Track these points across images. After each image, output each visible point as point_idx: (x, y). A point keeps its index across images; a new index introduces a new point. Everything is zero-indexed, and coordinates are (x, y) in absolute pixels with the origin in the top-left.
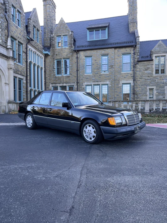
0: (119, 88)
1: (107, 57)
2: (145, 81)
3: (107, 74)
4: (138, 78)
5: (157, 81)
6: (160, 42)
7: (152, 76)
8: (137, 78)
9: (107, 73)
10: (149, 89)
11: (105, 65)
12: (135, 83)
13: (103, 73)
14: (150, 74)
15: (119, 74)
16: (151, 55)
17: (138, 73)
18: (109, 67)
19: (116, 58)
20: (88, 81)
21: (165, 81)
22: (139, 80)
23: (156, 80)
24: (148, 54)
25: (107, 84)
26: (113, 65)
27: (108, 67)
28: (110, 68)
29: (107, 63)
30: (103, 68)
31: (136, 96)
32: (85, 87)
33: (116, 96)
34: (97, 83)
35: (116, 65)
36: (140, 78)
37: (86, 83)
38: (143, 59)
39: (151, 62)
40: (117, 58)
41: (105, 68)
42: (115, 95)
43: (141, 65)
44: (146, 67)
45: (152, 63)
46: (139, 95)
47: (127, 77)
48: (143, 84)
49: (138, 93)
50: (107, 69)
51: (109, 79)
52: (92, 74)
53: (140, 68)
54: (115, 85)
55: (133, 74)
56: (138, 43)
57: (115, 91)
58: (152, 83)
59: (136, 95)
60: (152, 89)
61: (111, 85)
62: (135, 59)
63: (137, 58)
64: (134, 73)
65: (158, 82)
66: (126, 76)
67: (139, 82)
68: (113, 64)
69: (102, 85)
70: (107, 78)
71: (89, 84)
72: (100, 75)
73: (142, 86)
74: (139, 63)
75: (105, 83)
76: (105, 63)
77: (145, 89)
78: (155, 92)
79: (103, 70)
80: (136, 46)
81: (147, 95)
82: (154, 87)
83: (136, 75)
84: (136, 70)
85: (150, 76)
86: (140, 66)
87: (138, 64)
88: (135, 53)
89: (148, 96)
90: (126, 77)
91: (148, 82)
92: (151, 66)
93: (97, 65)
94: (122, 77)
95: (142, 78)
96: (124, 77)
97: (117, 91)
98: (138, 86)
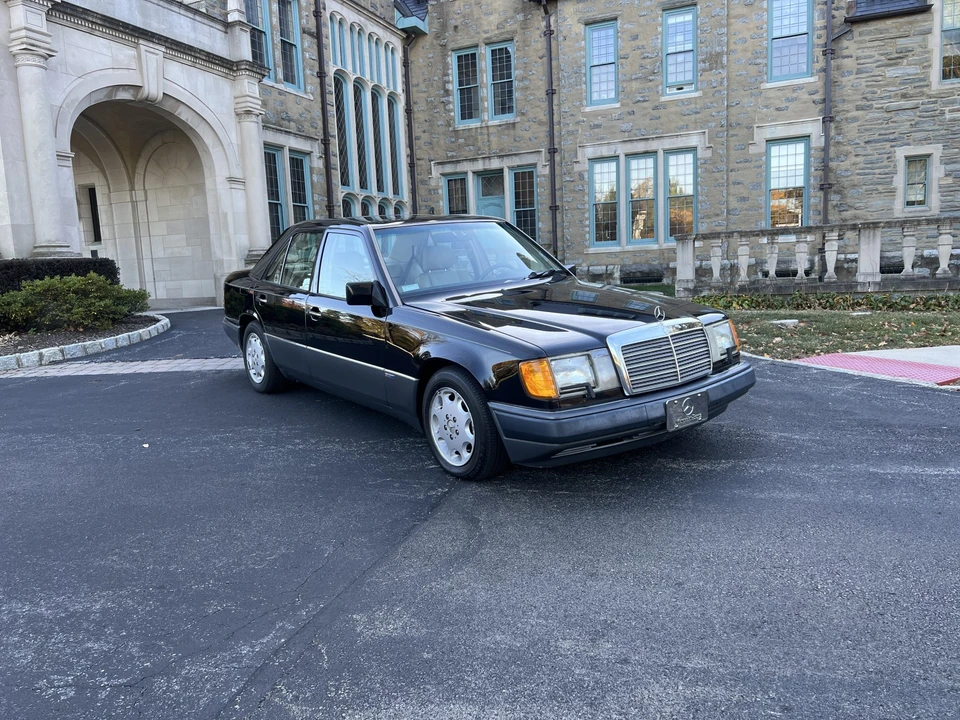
0: (753, 164)
1: (689, 17)
2: (888, 121)
3: (690, 101)
4: (847, 109)
5: (948, 116)
7: (923, 94)
8: (846, 107)
9: (689, 93)
10: (906, 158)
11: (680, 58)
12: (833, 133)
13: (671, 95)
14: (912, 81)
15: (752, 95)
17: (850, 85)
18: (701, 65)
19: (737, 17)
20: (602, 139)
22: (855, 119)
23: (943, 113)
25: (693, 150)
26: (719, 55)
27: (696, 62)
28: (704, 70)
29: (689, 47)
30: (671, 69)
31: (835, 199)
32: (586, 166)
33: (734, 203)
34: (641, 147)
35: (734, 51)
36: (858, 108)
37: (590, 152)
38: (878, 9)
39: (919, 17)
40: (743, 16)
41: (680, 70)
42: (731, 198)
43: (868, 38)
44: (889, 49)
45: (925, 25)
46: (850, 192)
47: (792, 106)
48: (876, 137)
49: (845, 182)
50: (689, 77)
51: (703, 123)
52: (618, 105)
53: (860, 53)
54: (732, 152)
55: (821, 91)
57: (732, 179)
58: (926, 126)
59: (839, 192)
60: (924, 159)
61: (708, 154)
62: (837, 9)
64: (830, 84)
65: (954, 120)
66: (788, 100)
67: (851, 130)
68: (718, 49)
69: (669, 152)
70: (693, 117)
71: (605, 151)
72: (656, 108)
73: (868, 146)
74: (858, 29)
75: (681, 145)
76: (680, 48)
77: (885, 163)
78: (937, 172)
79: (671, 79)
81: (893, 192)
82: (936, 150)
83: (837, 95)
84: (838, 68)
85: (911, 92)
86: (860, 46)
87: (849, 36)
89: (900, 194)
90: (783, 106)
91: (904, 122)
92: (921, 37)
93: (644, 58)
94: (766, 107)
95: (871, 107)
96: (778, 109)
97: (741, 179)
98: (849, 148)
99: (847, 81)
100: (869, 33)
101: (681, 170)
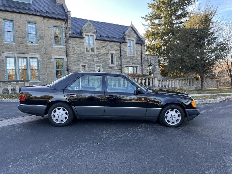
0: (52, 63)
1: (34, 26)
2: (78, 58)
3: (36, 46)
4: (71, 54)
5: (88, 59)
6: (89, 22)
7: (84, 54)
8: (70, 54)
9: (34, 44)
10: (82, 66)
11: (32, 35)
12: (68, 59)
13: (30, 44)
14: (82, 51)
15: (51, 48)
16: (81, 33)
17: (71, 50)
18: (38, 38)
19: (46, 29)
20: (10, 51)
21: (94, 59)
22: (72, 57)
23: (87, 58)
24: (78, 31)
25: (37, 58)
26: (42, 37)
27: (36, 37)
28: (39, 40)
29: (34, 33)
30: (30, 37)
32: (5, 58)
33: (48, 72)
34: (22, 55)
35: (46, 37)
36: (73, 55)
37: (6, 55)
38: (74, 36)
39: (82, 39)
40: (48, 30)
41: (32, 38)
42: (47, 71)
43: (73, 41)
44: (77, 44)
45: (83, 41)
46: (72, 72)
47: (60, 52)
48: (76, 61)
49: (72, 69)
50: (35, 40)
51: (40, 52)
52: (15, 43)
53: (72, 43)
54: (47, 60)
55: (66, 50)
56: (69, 18)
57: (47, 66)
58: (84, 60)
59: (70, 71)
60: (85, 66)
61: (41, 60)
62: (67, 34)
63: (68, 33)
64: (67, 49)
65: (89, 60)
66: (59, 50)
67: (72, 59)
68: (42, 35)
69: (30, 58)
70: (37, 50)
71: (11, 55)
72: (26, 46)
73: (75, 62)
74: (72, 39)
75: (34, 57)
76: (32, 33)
77: (78, 66)
78: (87, 69)
79: (30, 40)
80: (67, 20)
82: (86, 65)
83: (69, 51)
84: (69, 46)
85: (82, 53)
86: (72, 42)
87: (70, 40)
88: (67, 27)
90: (58, 51)
91: (81, 59)
92: (82, 43)
93: (22, 33)
94: (54, 51)
95: (75, 55)
96: (57, 52)
97: (49, 67)
98: (72, 62)
99: (70, 49)
100: (74, 40)
101: (34, 63)
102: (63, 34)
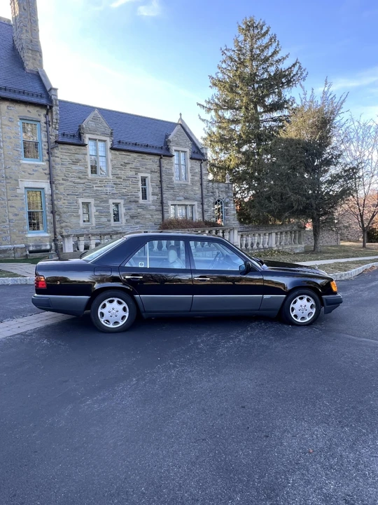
0: (19, 198)
4: (59, 179)
5: (95, 188)
6: (96, 112)
7: (85, 178)
8: (58, 178)
10: (82, 203)
12: (54, 189)
14: (82, 172)
15: (16, 165)
16: (80, 136)
17: (59, 171)
19: (5, 125)
21: (108, 189)
22: (62, 184)
23: (93, 187)
24: (74, 131)
31: (57, 218)
33: (11, 217)
35: (6, 142)
36: (63, 179)
38: (66, 140)
39: (82, 148)
40: (9, 126)
42: (10, 214)
43: (64, 151)
44: (73, 158)
45: (84, 152)
46: (63, 215)
47: (36, 173)
48: (71, 193)
49: (61, 211)
53: (62, 156)
54: (8, 191)
55: (48, 169)
56: (56, 103)
57: (10, 205)
58: (88, 191)
59: (59, 215)
60: (88, 204)
62: (51, 135)
63: (53, 134)
64: (51, 167)
65: (97, 190)
66: (33, 170)
67: (61, 188)
73: (68, 196)
74: (61, 146)
77: (75, 204)
78: (93, 210)
80: (51, 107)
81: (79, 216)
82: (92, 201)
83: (54, 172)
84: (54, 161)
85: (82, 177)
86: (61, 153)
87: (57, 148)
88: (49, 122)
89: (81, 217)
90: (32, 173)
92: (83, 156)
94: (24, 172)
95: (68, 180)
96: (30, 174)
97: (14, 205)
98: (62, 196)
99: (58, 167)
100: (65, 149)
102: (43, 135)
